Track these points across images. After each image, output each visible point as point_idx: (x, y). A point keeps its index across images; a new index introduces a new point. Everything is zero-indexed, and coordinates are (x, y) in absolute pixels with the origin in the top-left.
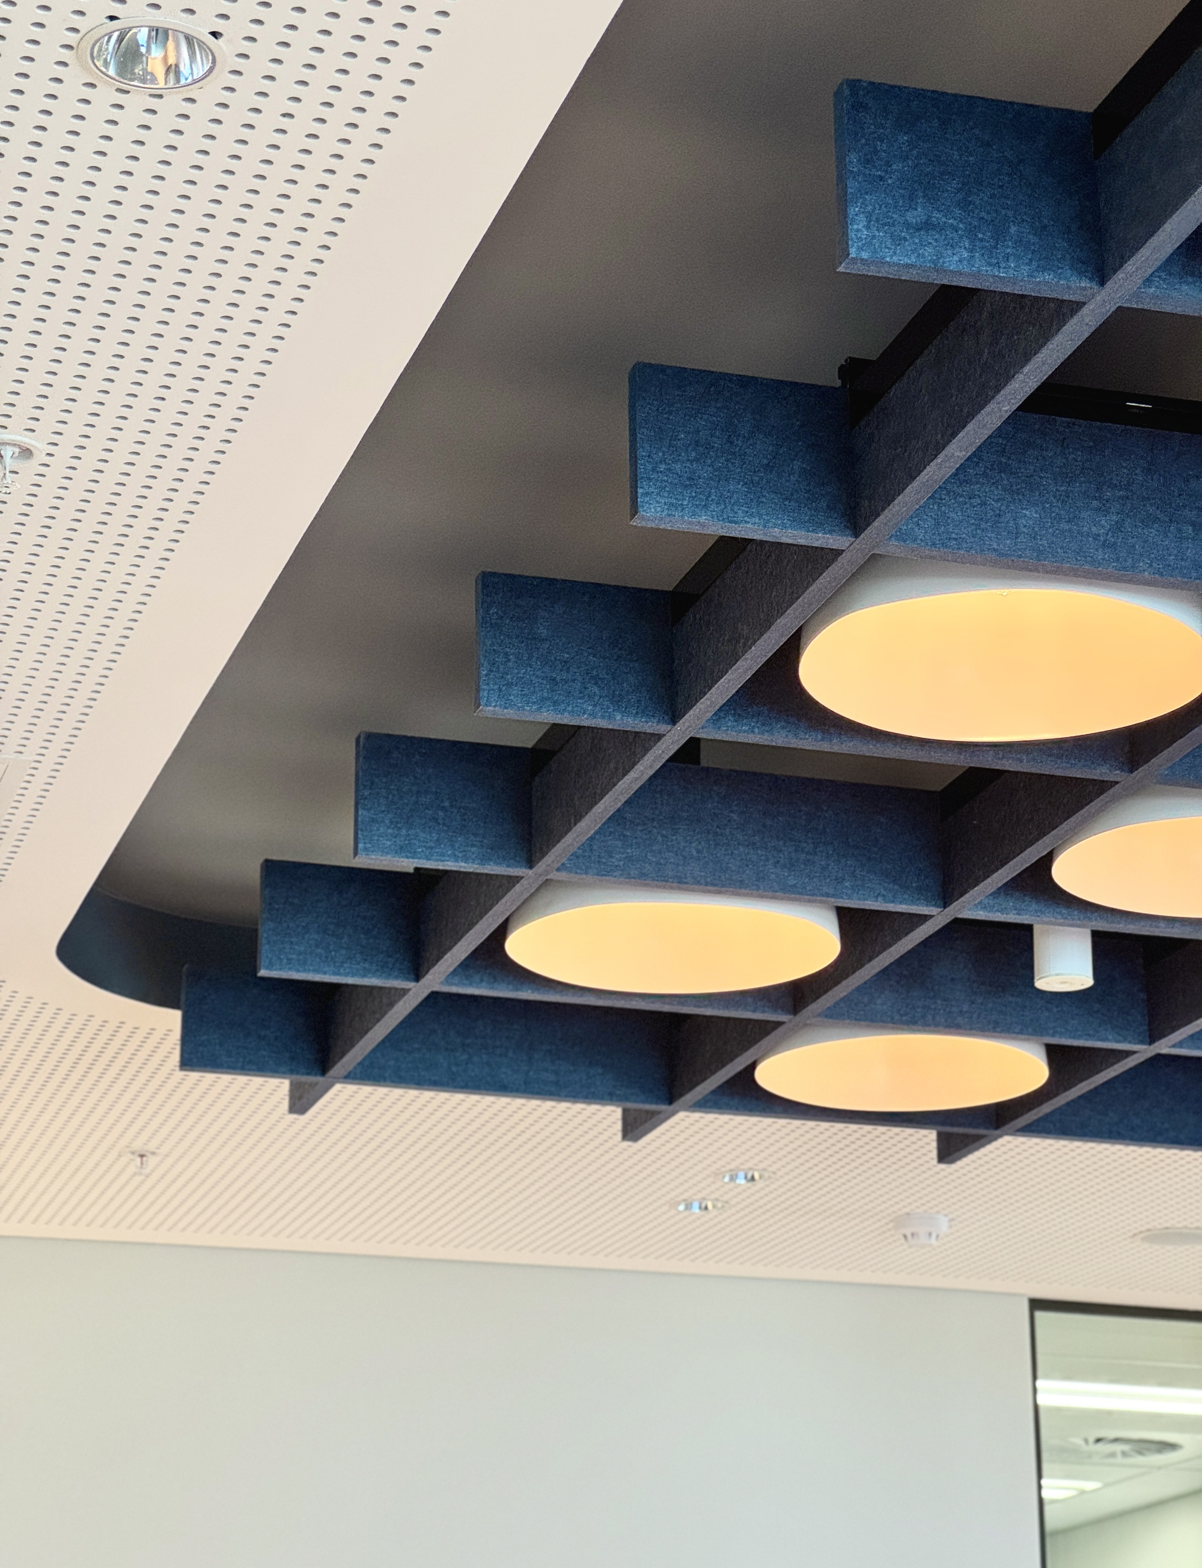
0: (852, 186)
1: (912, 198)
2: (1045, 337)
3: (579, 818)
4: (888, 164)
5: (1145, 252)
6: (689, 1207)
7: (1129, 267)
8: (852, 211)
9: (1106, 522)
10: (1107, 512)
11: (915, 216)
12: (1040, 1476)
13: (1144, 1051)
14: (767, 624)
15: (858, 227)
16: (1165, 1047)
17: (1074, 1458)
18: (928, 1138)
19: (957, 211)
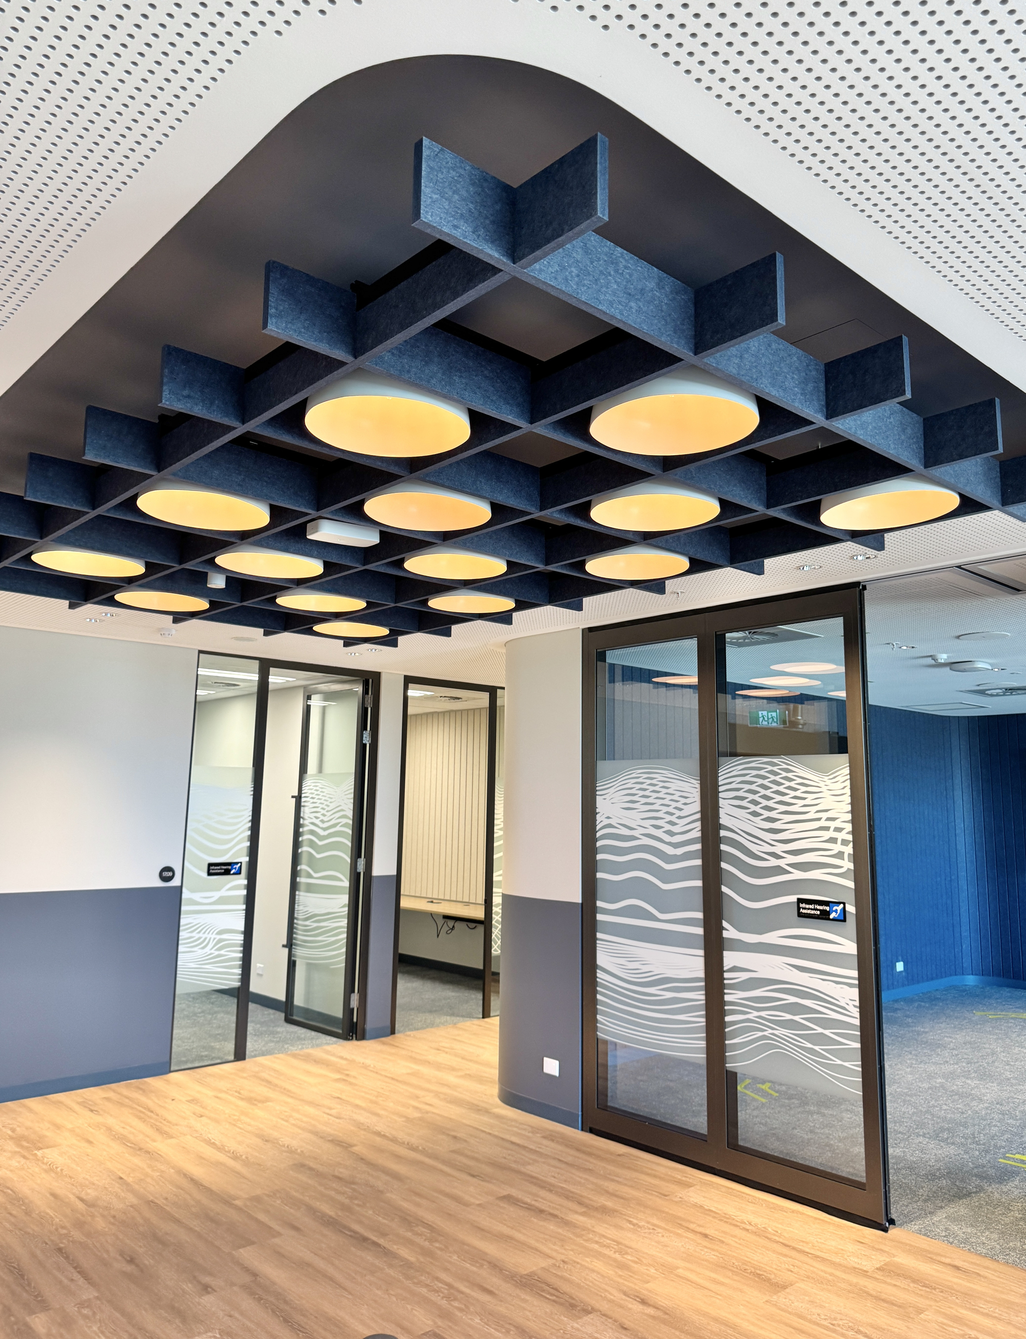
0: (165, 380)
1: (185, 387)
2: (224, 434)
3: (59, 529)
4: (178, 374)
5: (257, 419)
6: (91, 620)
7: (252, 422)
8: (165, 388)
9: (241, 478)
10: (241, 475)
11: (186, 393)
12: (196, 689)
13: (239, 604)
14: (127, 490)
15: (166, 393)
16: (245, 604)
17: (207, 686)
18: (171, 618)
19: (199, 393)
